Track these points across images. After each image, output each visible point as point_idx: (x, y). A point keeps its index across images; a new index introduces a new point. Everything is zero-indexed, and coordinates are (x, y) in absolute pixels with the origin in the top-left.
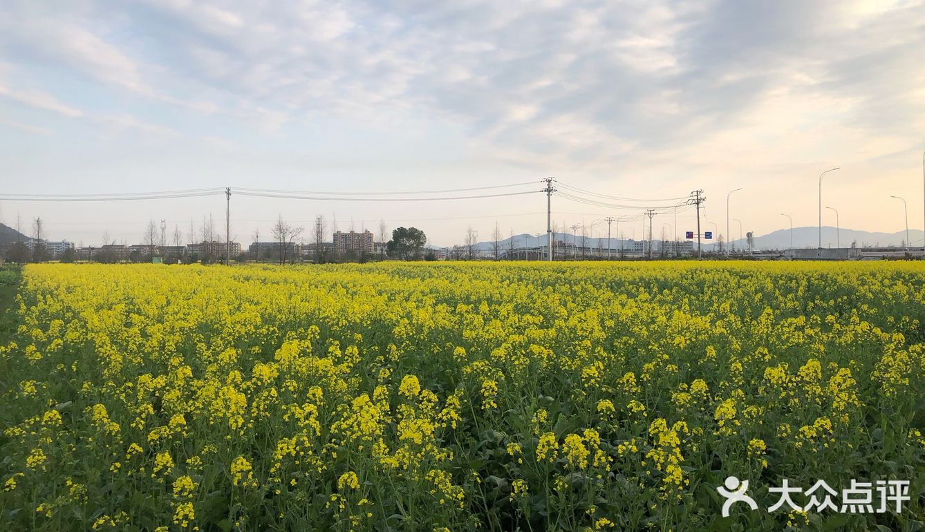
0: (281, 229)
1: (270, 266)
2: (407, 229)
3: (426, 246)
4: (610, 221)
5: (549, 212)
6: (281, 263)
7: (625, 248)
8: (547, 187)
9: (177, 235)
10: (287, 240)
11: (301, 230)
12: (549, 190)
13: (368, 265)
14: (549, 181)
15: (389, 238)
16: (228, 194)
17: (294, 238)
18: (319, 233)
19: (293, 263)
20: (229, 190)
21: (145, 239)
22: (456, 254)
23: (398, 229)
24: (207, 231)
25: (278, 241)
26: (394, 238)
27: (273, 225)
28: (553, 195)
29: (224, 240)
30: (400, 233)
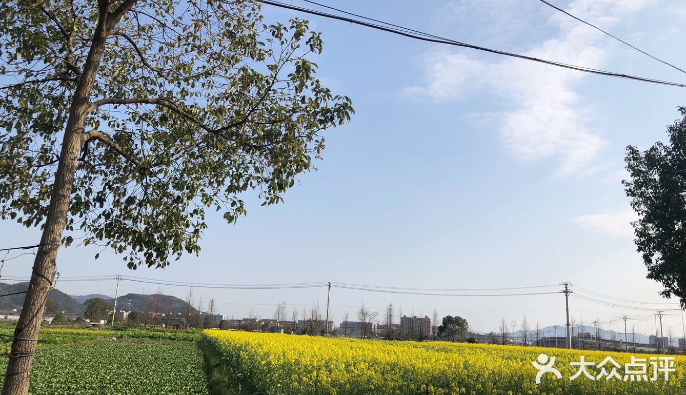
0: (363, 313)
1: (354, 340)
2: (454, 317)
3: (469, 330)
4: (625, 319)
5: (567, 309)
6: (362, 338)
7: (636, 342)
8: (565, 289)
9: (295, 314)
10: (367, 321)
11: (376, 314)
12: (566, 292)
13: (424, 343)
14: (566, 285)
15: (440, 323)
16: (329, 286)
17: (372, 320)
18: (390, 316)
19: (370, 338)
20: (330, 283)
21: (275, 316)
22: (492, 339)
23: (447, 317)
24: (314, 312)
25: (361, 321)
26: (443, 324)
27: (358, 310)
28: (570, 296)
29: (324, 319)
30: (448, 320)
